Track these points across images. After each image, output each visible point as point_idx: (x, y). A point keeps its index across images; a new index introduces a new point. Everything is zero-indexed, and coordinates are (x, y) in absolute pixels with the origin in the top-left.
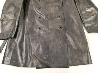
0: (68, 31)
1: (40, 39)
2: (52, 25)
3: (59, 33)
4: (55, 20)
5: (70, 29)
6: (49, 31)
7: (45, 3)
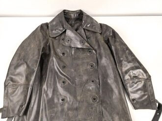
0: (104, 105)
1: (64, 116)
2: (81, 95)
3: (92, 108)
4: (86, 85)
5: (108, 102)
6: (78, 104)
7: (73, 59)
